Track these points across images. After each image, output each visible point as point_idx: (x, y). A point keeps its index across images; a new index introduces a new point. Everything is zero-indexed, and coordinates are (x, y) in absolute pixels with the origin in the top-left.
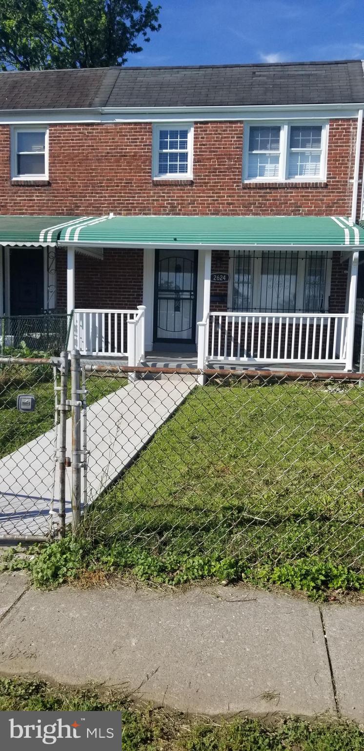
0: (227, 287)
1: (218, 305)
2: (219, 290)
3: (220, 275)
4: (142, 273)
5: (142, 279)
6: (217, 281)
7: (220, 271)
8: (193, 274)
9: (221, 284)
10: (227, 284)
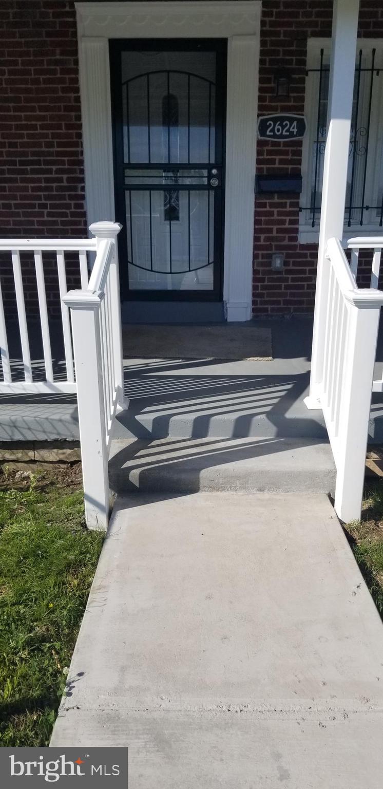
0: (299, 153)
1: (276, 200)
2: (281, 162)
3: (282, 119)
4: (79, 118)
5: (80, 136)
6: (274, 136)
7: (284, 109)
8: (213, 130)
9: (286, 144)
10: (300, 144)
